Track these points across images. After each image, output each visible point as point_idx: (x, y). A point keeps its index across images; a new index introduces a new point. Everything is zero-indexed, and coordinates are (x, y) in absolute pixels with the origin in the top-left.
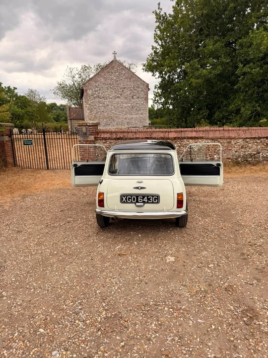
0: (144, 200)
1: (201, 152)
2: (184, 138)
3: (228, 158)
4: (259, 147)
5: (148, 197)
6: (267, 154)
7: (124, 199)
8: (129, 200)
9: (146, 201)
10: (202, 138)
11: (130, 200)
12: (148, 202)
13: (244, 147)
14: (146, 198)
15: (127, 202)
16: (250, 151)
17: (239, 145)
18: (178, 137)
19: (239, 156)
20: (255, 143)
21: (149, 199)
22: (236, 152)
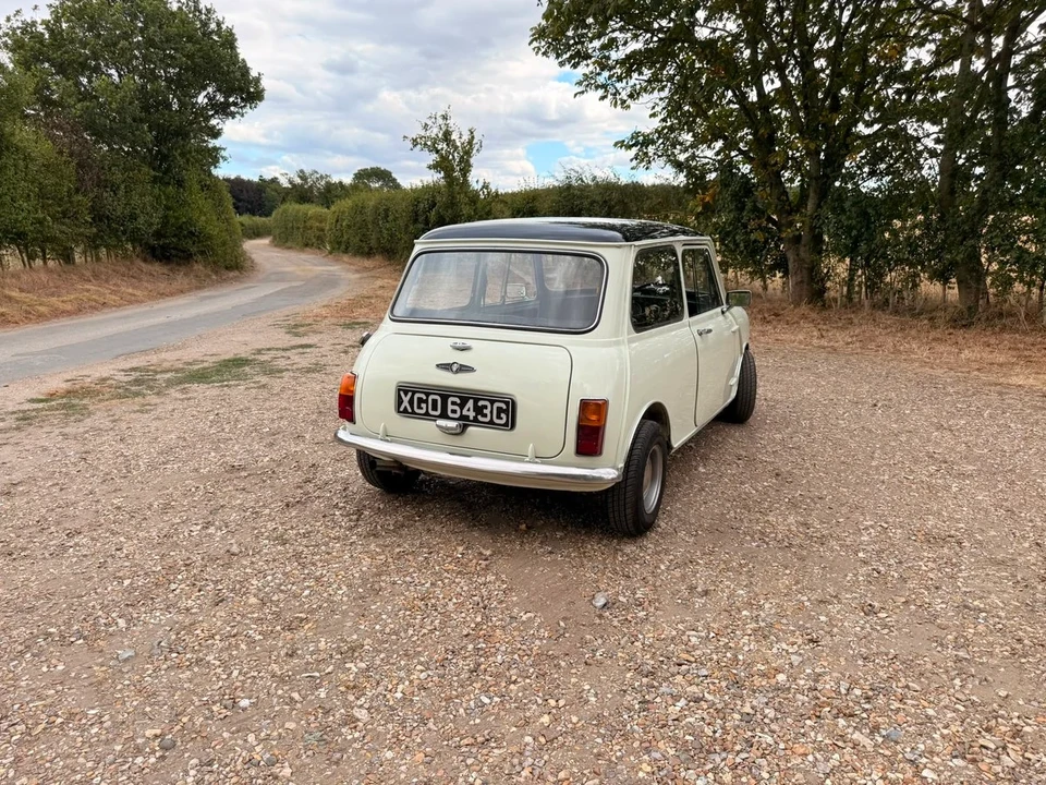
0: (465, 412)
5: (476, 401)
7: (406, 399)
8: (419, 407)
9: (472, 414)
11: (424, 405)
12: (476, 420)
14: (470, 404)
15: (413, 412)
21: (479, 410)
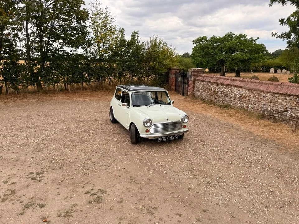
1: (241, 99)
2: (232, 86)
3: (257, 109)
4: (289, 105)
6: (297, 114)
10: (241, 87)
13: (273, 101)
16: (278, 107)
17: (268, 99)
18: (229, 84)
19: (267, 110)
20: (285, 100)
22: (265, 105)
